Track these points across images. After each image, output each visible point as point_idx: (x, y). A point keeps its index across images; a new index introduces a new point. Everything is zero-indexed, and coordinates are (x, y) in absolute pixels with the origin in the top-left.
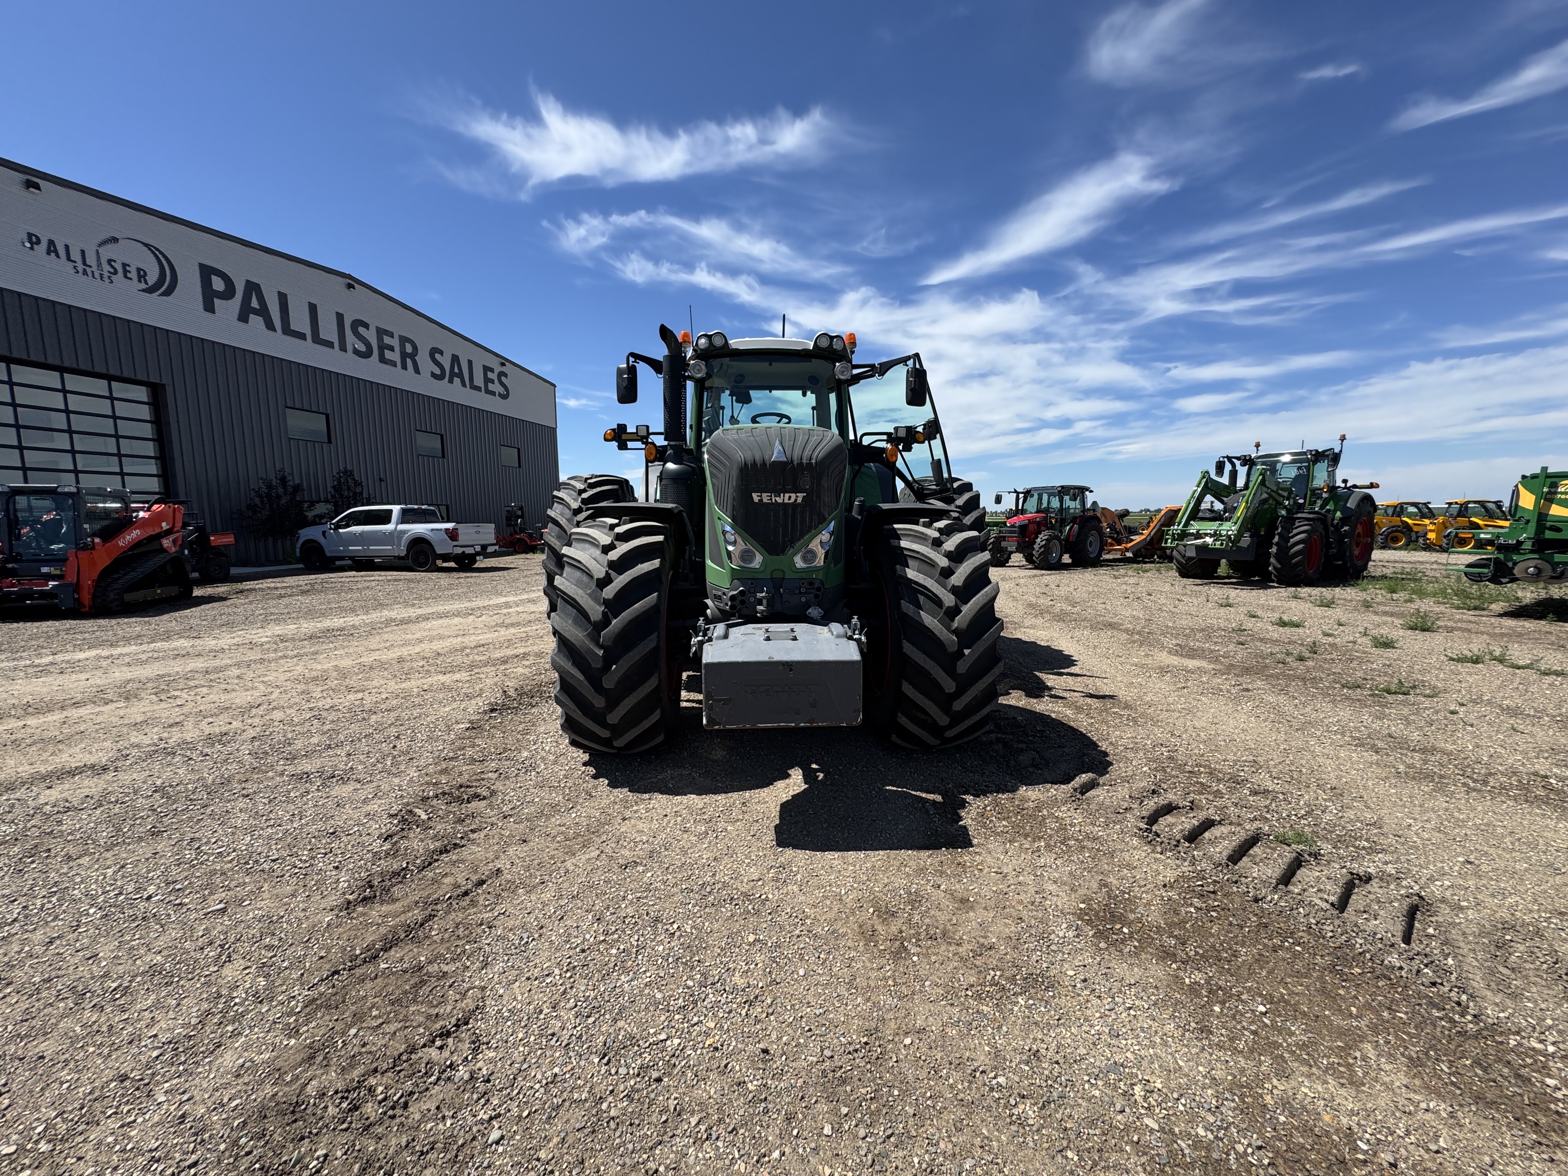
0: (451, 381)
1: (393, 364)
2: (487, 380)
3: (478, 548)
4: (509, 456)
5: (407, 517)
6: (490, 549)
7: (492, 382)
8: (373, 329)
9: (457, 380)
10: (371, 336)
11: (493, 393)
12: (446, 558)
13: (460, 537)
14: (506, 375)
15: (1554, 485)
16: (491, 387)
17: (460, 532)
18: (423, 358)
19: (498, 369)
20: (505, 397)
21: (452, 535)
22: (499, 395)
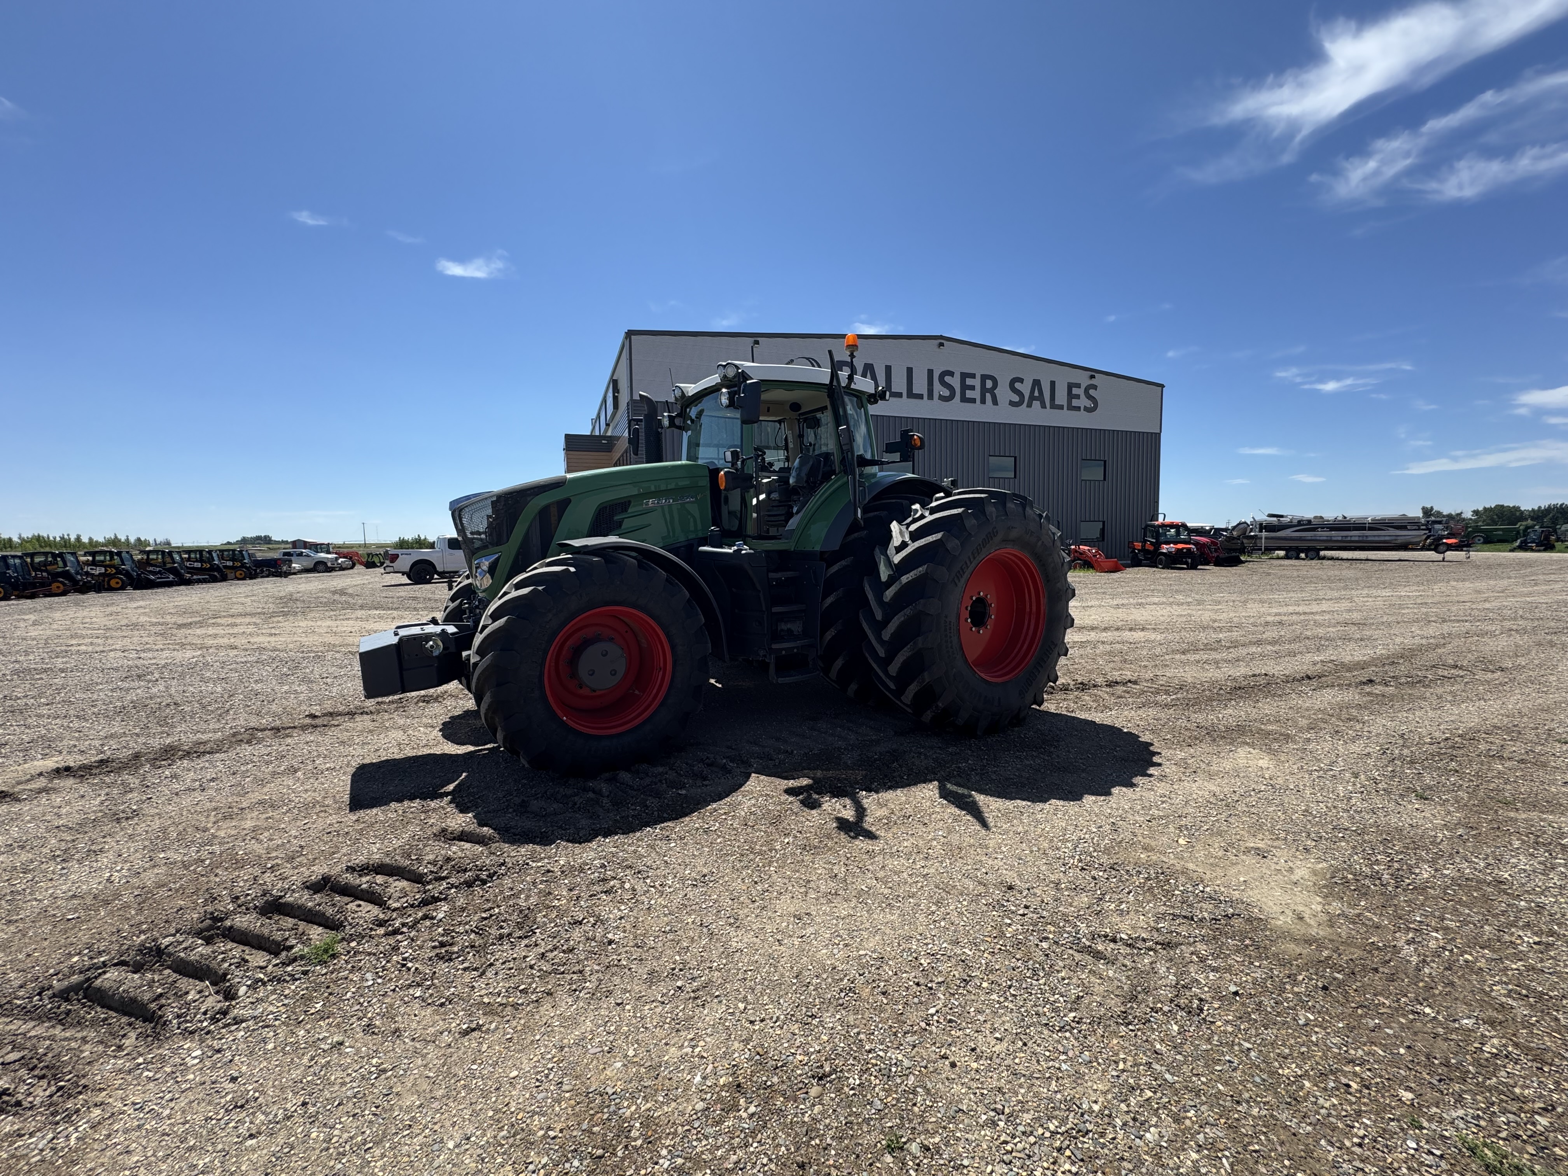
0: (1029, 405)
1: (973, 401)
2: (1071, 396)
4: (1095, 473)
7: (1078, 397)
8: (957, 376)
9: (1036, 404)
10: (955, 382)
11: (1078, 409)
14: (1095, 387)
16: (1076, 402)
18: (1002, 389)
19: (1085, 381)
20: (1092, 410)
22: (1086, 409)
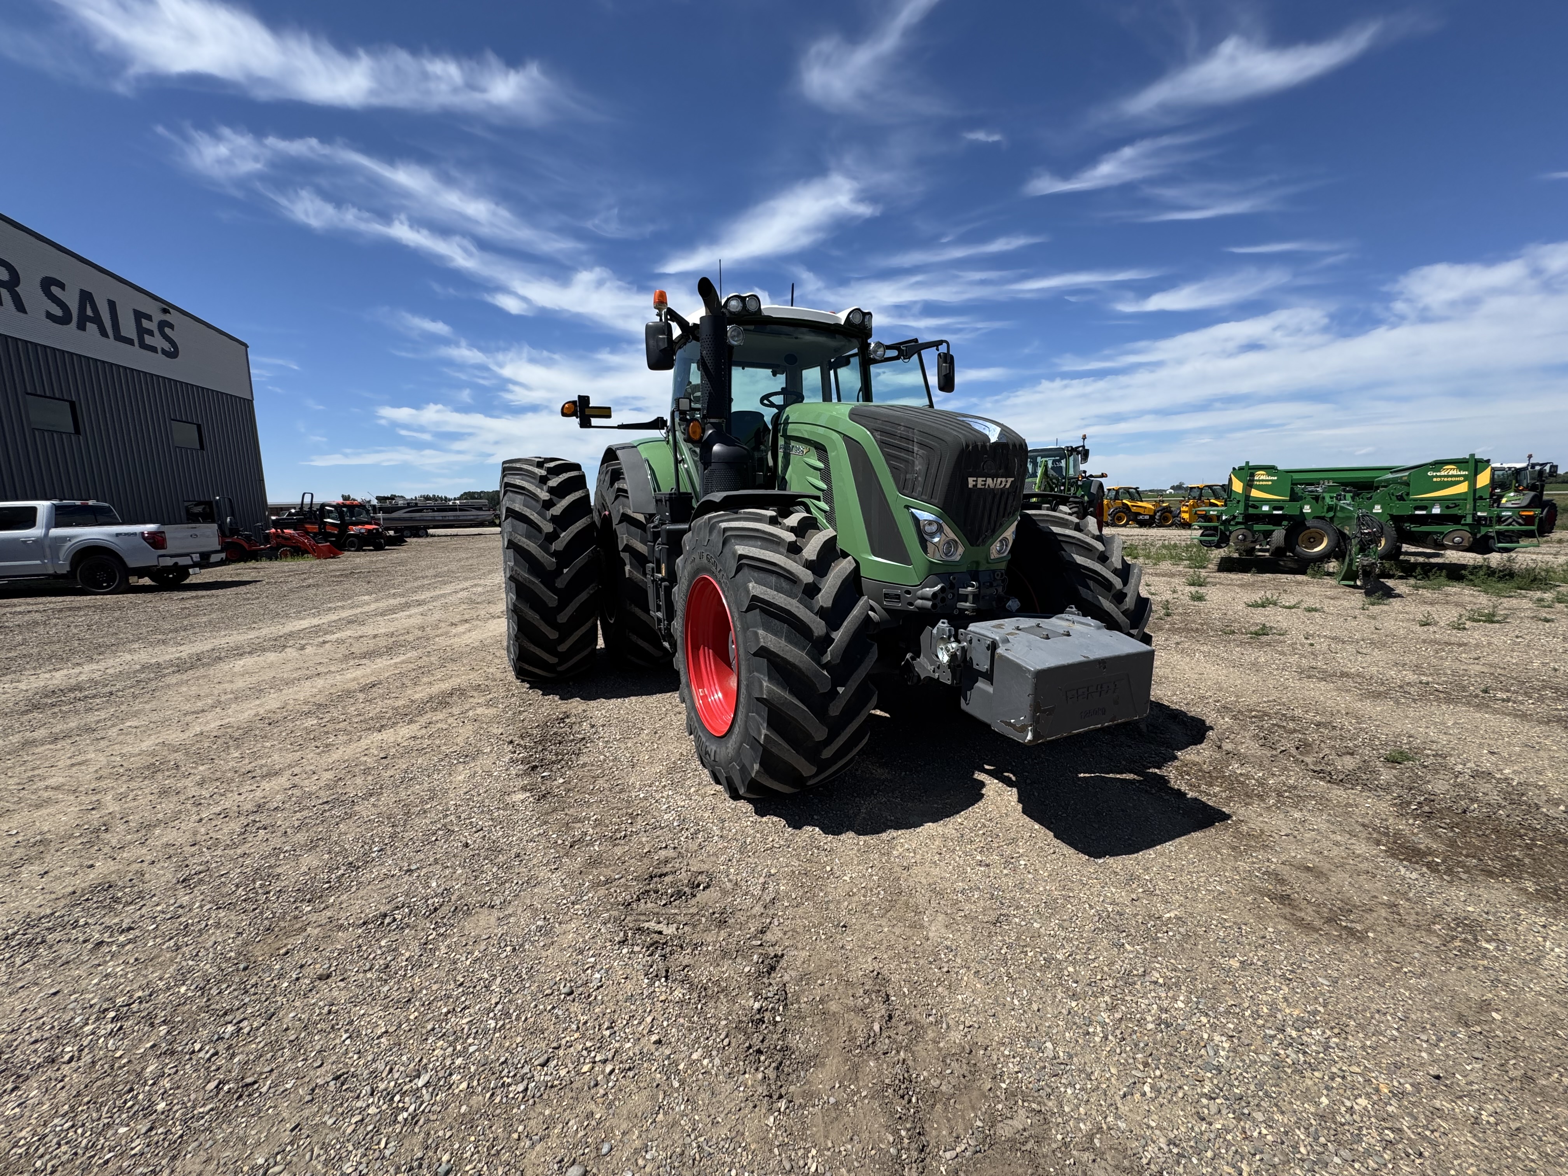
0: (82, 327)
2: (142, 332)
3: (196, 558)
4: (185, 435)
5: (62, 517)
6: (214, 558)
7: (151, 333)
9: (91, 327)
11: (153, 349)
12: (141, 572)
13: (169, 543)
14: (171, 326)
15: (1252, 475)
16: (148, 340)
17: (167, 535)
18: (29, 290)
19: (158, 317)
20: (173, 354)
21: (156, 541)
22: (164, 352)
